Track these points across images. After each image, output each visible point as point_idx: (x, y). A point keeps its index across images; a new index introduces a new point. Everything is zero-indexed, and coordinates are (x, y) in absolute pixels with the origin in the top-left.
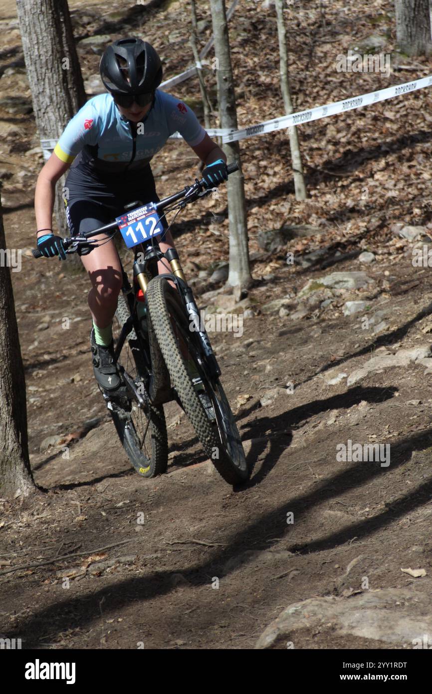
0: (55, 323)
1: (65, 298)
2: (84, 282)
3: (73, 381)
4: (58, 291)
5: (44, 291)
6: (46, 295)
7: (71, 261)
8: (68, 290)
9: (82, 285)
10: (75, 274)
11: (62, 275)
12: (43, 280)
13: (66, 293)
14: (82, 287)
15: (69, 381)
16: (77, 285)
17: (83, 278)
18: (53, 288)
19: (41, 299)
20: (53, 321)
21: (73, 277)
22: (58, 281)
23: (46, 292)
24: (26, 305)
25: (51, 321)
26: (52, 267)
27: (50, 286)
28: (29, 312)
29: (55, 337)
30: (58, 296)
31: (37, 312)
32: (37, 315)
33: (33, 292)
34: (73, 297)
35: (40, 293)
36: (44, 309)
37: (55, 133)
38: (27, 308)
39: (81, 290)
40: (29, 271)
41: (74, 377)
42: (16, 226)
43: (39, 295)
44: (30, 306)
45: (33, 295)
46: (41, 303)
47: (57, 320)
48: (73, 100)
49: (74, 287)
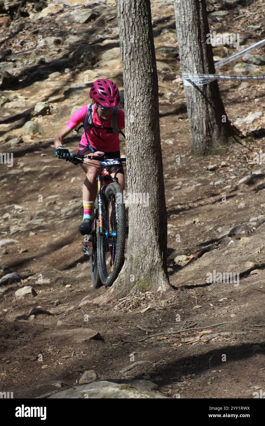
1: (192, 171)
2: (204, 162)
3: (195, 222)
4: (188, 167)
5: (179, 166)
6: (180, 169)
7: (197, 149)
8: (194, 166)
9: (202, 163)
10: (199, 157)
11: (190, 157)
13: (192, 168)
14: (202, 165)
15: (192, 222)
16: (199, 164)
17: (203, 159)
18: (184, 165)
19: (177, 171)
20: (184, 185)
21: (197, 158)
22: (188, 160)
23: (180, 167)
24: (168, 174)
25: (182, 185)
26: (185, 152)
27: (183, 163)
28: (169, 179)
29: (184, 195)
30: (187, 170)
31: (174, 179)
32: (174, 180)
33: (172, 166)
34: (197, 171)
35: (177, 167)
36: (179, 177)
37: (192, 70)
38: (168, 176)
39: (202, 167)
40: (170, 153)
41: (195, 220)
42: (164, 126)
43: (176, 169)
44: (170, 175)
45: (172, 168)
46: (177, 173)
47: (186, 184)
48: (204, 50)
49: (198, 164)
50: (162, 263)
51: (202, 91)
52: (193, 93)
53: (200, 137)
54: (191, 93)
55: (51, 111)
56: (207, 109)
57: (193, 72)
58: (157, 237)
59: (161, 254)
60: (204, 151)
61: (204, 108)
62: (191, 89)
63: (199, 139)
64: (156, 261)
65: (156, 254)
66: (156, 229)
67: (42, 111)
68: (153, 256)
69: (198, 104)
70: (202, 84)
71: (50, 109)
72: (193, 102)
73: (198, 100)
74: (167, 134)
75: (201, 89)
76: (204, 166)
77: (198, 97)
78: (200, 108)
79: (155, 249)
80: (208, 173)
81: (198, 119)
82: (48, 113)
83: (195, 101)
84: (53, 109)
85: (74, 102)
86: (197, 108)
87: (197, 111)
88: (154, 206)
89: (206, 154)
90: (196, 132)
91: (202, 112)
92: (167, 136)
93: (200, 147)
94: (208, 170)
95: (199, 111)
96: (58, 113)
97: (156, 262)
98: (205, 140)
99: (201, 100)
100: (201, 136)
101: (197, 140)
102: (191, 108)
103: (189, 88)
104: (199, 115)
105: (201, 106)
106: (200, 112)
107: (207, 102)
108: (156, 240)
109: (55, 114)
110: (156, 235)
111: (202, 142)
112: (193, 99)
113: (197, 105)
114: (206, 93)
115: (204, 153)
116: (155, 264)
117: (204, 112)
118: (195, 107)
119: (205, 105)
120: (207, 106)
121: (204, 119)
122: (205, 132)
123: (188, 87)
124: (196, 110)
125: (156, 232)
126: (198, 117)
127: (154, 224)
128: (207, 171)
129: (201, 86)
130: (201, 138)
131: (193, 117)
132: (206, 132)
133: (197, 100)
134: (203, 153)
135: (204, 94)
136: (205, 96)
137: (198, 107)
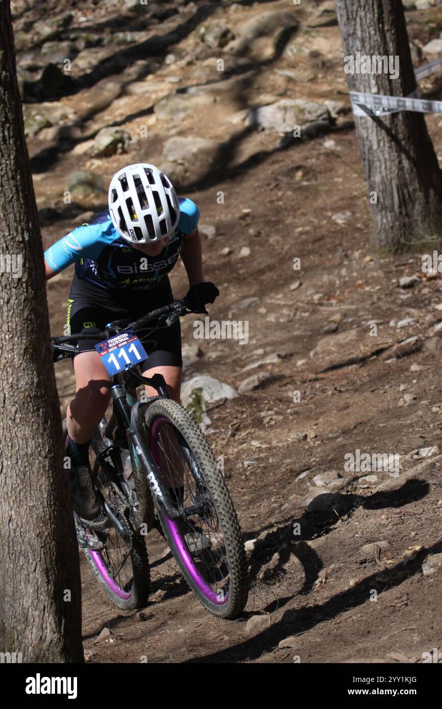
0: (346, 323)
1: (367, 289)
2: (394, 269)
4: (361, 279)
5: (345, 277)
6: (345, 283)
7: (381, 241)
8: (373, 277)
9: (391, 272)
10: (385, 257)
11: (368, 258)
12: (346, 263)
13: (370, 281)
14: (391, 275)
16: (384, 272)
17: (393, 263)
18: (355, 274)
19: (339, 288)
20: (345, 321)
21: (382, 261)
22: (362, 265)
23: (347, 279)
24: (321, 295)
25: (342, 320)
26: (362, 244)
27: (352, 272)
28: (322, 305)
29: (333, 349)
30: (360, 285)
31: (331, 305)
32: (330, 309)
33: (331, 277)
34: (378, 287)
35: (339, 279)
36: (340, 301)
37: (367, 84)
38: (319, 300)
39: (389, 279)
40: (336, 246)
41: (307, 433)
42: (340, 180)
43: (338, 282)
44: (324, 296)
45: (330, 282)
46: (338, 293)
47: (350, 320)
48: (391, 45)
49: (381, 274)
50: (62, 644)
51: (389, 126)
52: (370, 131)
53: (387, 217)
54: (367, 131)
55: (126, 146)
56: (400, 162)
57: (370, 88)
58: (51, 587)
59: (58, 623)
60: (396, 247)
61: (394, 161)
62: (366, 123)
63: (385, 221)
64: (48, 639)
65: (48, 625)
66: (47, 571)
67: (107, 147)
68: (42, 629)
69: (382, 151)
70: (388, 114)
71: (123, 143)
72: (371, 148)
73: (382, 144)
74: (342, 199)
75: (387, 123)
76: (393, 278)
77: (380, 137)
78: (385, 159)
79: (47, 615)
80: (399, 293)
81: (383, 182)
82: (119, 151)
83: (375, 147)
84: (132, 142)
85: (175, 127)
86: (380, 161)
87: (380, 167)
88: (43, 522)
89: (399, 251)
90: (380, 208)
91: (390, 169)
92: (341, 203)
93: (387, 236)
94: (398, 286)
95: (383, 166)
96: (140, 150)
97: (47, 643)
98: (397, 223)
99: (387, 145)
100: (389, 215)
101: (382, 223)
102: (369, 160)
103: (363, 121)
104: (384, 174)
105: (387, 156)
106: (386, 168)
107: (400, 149)
108: (48, 594)
109: (134, 153)
110: (48, 583)
111: (392, 228)
112: (371, 142)
113: (380, 154)
114: (397, 131)
115: (397, 250)
116: (45, 646)
117: (394, 168)
118: (376, 159)
119: (396, 154)
120: (399, 156)
121: (394, 183)
122: (396, 207)
123: (361, 118)
124: (377, 164)
125: (48, 577)
126: (382, 178)
127: (43, 560)
128: (397, 290)
129: (385, 117)
130: (389, 219)
131: (373, 179)
132: (400, 207)
133: (378, 144)
134: (393, 250)
135: (393, 132)
136: (393, 138)
137: (382, 158)
